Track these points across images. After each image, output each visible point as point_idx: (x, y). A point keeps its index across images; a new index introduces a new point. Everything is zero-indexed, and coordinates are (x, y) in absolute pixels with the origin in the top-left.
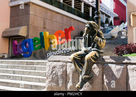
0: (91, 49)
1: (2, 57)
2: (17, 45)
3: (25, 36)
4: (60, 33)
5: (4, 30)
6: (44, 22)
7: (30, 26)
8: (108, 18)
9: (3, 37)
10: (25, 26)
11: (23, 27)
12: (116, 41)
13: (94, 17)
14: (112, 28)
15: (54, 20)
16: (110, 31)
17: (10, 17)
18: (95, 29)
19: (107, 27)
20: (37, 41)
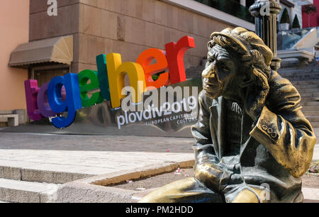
0: (236, 171)
1: (6, 120)
2: (37, 93)
3: (69, 63)
4: (153, 58)
5: (15, 47)
6: (119, 25)
7: (81, 35)
8: (288, 8)
9: (11, 67)
10: (68, 37)
11: (62, 38)
12: (312, 71)
13: (252, 7)
14: (300, 34)
15: (145, 17)
16: (293, 42)
17: (30, 14)
18: (256, 71)
19: (286, 31)
20: (89, 82)
